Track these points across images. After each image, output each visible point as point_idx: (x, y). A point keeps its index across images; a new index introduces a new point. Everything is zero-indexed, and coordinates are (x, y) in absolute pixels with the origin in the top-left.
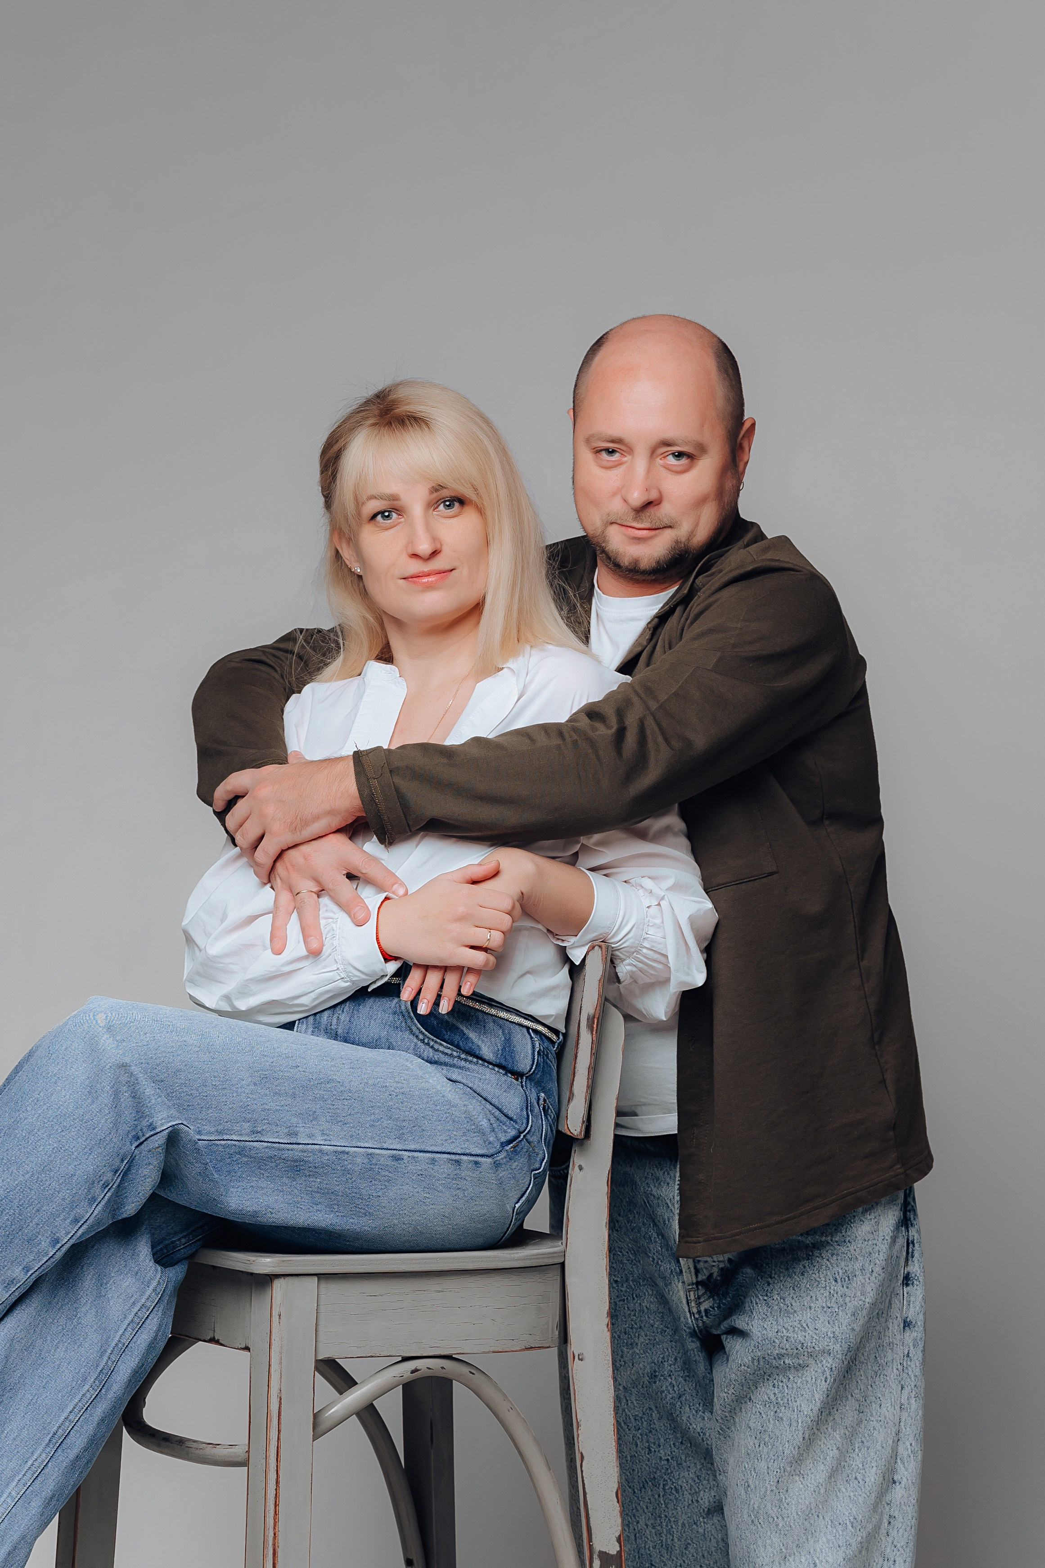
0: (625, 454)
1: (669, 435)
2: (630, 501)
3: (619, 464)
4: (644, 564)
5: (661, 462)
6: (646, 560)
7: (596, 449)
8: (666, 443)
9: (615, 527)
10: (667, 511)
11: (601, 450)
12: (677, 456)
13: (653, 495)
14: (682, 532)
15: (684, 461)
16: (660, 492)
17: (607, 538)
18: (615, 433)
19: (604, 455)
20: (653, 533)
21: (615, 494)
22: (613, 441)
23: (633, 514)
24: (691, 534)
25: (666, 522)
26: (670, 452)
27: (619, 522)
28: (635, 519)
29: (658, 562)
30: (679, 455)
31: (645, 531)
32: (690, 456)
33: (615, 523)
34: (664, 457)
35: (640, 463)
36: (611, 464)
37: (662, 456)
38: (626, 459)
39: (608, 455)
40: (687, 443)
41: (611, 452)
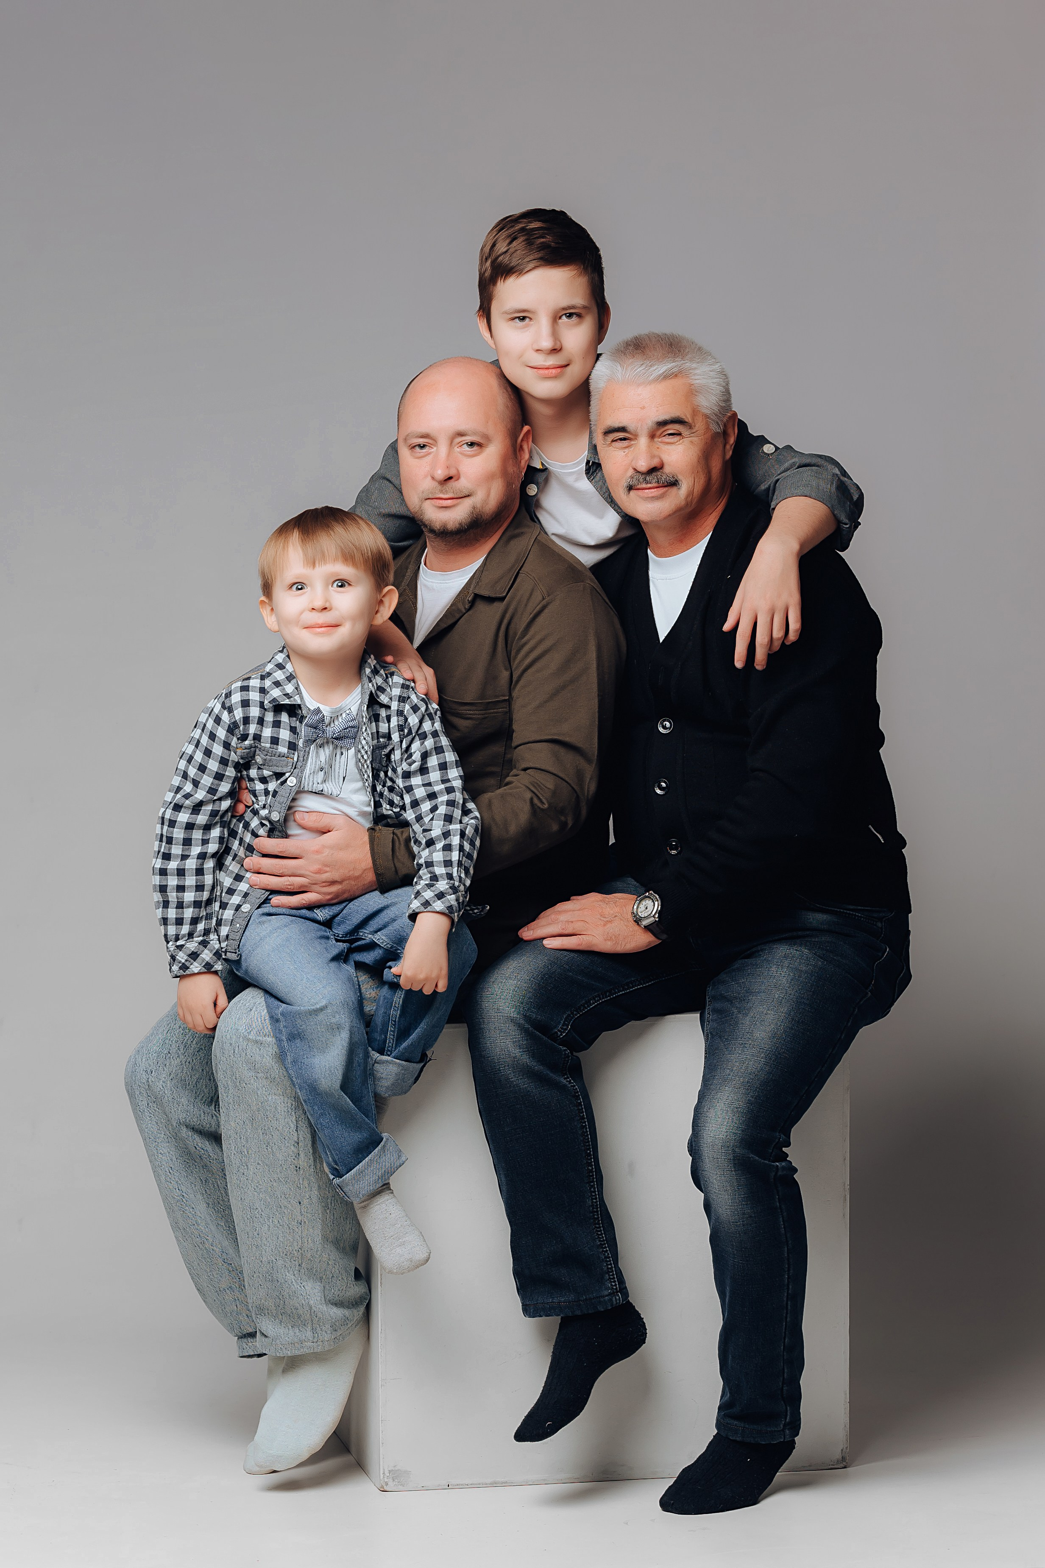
0: (432, 446)
5: (458, 450)
7: (411, 446)
13: (452, 472)
14: (478, 499)
17: (423, 511)
20: (455, 501)
23: (439, 487)
26: (464, 442)
27: (430, 496)
37: (458, 445)
39: (421, 449)
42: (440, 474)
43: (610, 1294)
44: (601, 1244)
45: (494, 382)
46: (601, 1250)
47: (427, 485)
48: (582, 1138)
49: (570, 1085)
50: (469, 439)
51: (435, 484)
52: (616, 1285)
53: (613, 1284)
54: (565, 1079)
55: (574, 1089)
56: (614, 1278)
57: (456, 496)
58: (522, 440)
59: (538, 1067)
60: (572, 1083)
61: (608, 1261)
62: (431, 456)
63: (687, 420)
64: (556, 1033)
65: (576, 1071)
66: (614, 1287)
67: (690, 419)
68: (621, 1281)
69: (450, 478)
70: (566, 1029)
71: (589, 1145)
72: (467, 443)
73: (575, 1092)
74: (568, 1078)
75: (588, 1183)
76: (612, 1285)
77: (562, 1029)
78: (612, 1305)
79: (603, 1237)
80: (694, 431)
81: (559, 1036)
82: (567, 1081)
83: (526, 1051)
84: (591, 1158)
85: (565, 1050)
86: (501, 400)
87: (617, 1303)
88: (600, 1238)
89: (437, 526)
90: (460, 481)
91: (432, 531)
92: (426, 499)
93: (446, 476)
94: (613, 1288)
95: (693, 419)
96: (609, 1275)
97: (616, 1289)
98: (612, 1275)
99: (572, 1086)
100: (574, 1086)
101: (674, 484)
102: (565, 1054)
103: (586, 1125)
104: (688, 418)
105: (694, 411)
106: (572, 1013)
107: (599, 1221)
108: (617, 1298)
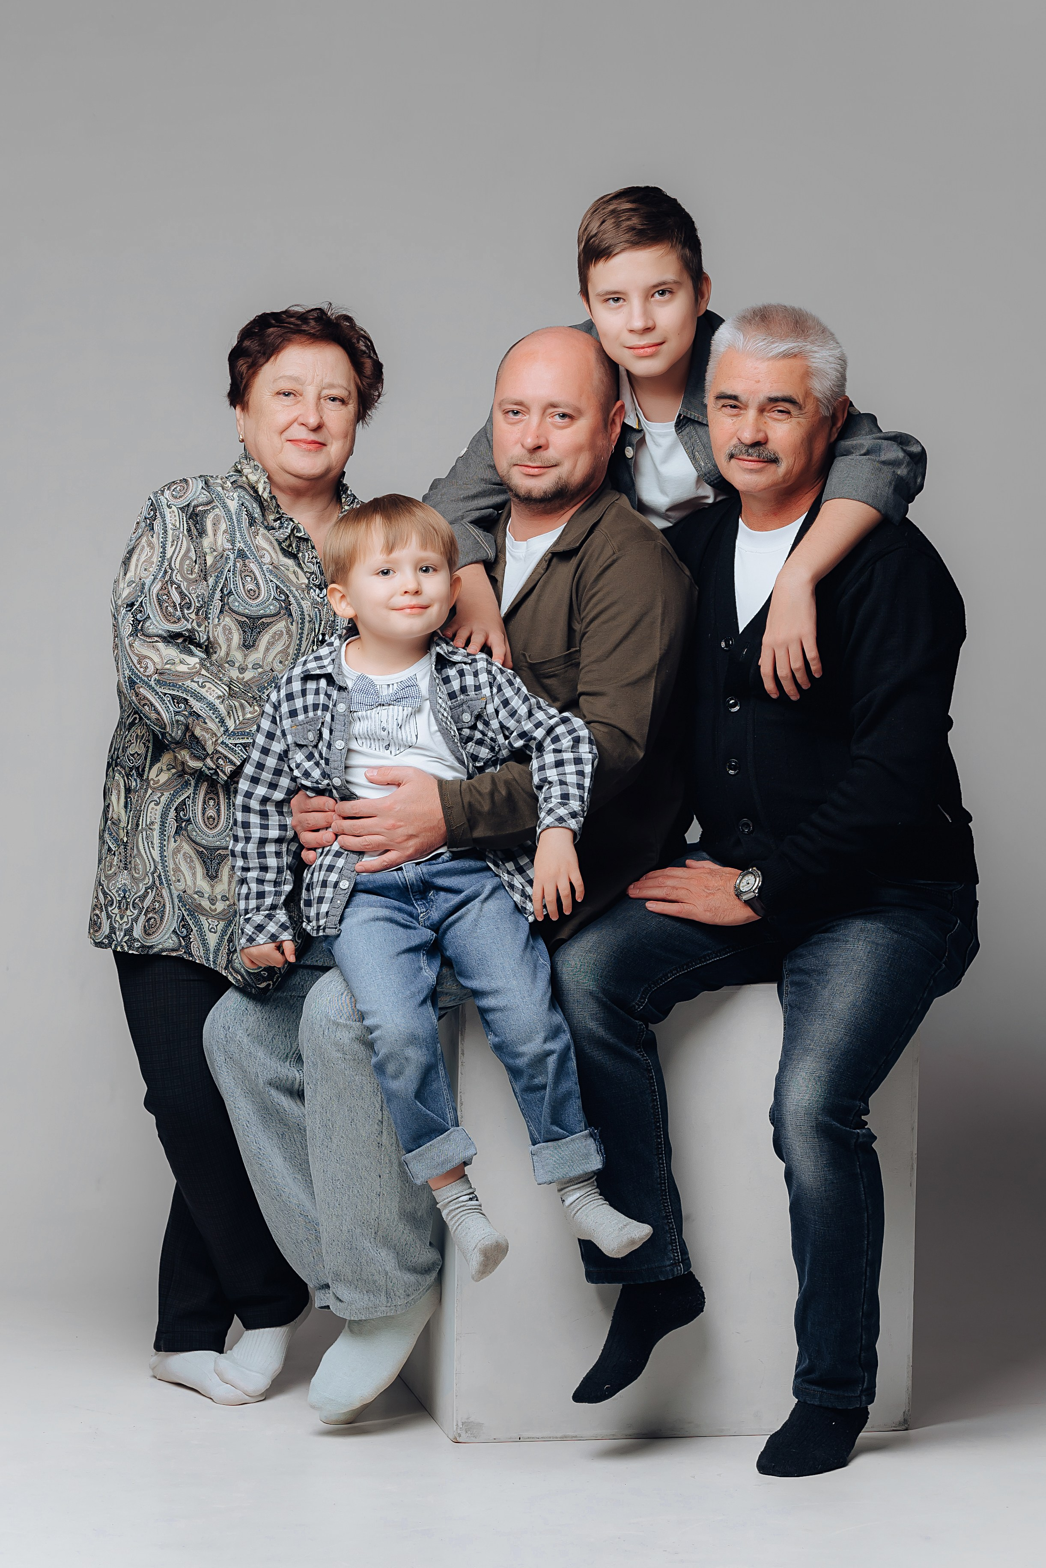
1: (555, 399)
2: (525, 444)
3: (521, 421)
4: (536, 493)
5: (550, 420)
6: (536, 490)
8: (553, 406)
9: (516, 468)
10: (550, 454)
11: (510, 411)
12: (561, 416)
13: (542, 442)
15: (567, 420)
16: (547, 441)
17: (511, 476)
18: (518, 397)
19: (511, 415)
21: (516, 443)
22: (516, 404)
23: (528, 455)
24: (572, 472)
25: (553, 462)
26: (556, 413)
27: (519, 463)
28: (530, 460)
29: (545, 492)
30: (564, 416)
31: (536, 470)
32: (571, 417)
33: (517, 465)
34: (552, 417)
35: (534, 418)
36: (514, 421)
38: (525, 418)
40: (567, 406)
41: (516, 413)
42: (530, 442)
43: (672, 1264)
44: (666, 1215)
45: (592, 356)
46: (666, 1221)
47: (517, 452)
48: (652, 1111)
49: (642, 1059)
50: (561, 410)
51: (524, 452)
52: (678, 1256)
53: (676, 1255)
54: (638, 1052)
55: (646, 1063)
56: (677, 1249)
57: (543, 465)
58: (615, 414)
59: (612, 1040)
60: (645, 1057)
61: (672, 1233)
62: (523, 424)
63: (798, 401)
64: (634, 1006)
65: (650, 1045)
66: (677, 1258)
67: (801, 401)
68: (684, 1252)
69: (539, 447)
70: (643, 1002)
71: (659, 1118)
72: (559, 414)
73: (648, 1066)
74: (642, 1051)
75: (656, 1154)
76: (674, 1255)
77: (640, 1003)
78: (673, 1275)
79: (669, 1209)
80: (803, 412)
81: (637, 1010)
82: (640, 1055)
83: (602, 1024)
84: (661, 1131)
85: (641, 1025)
86: (597, 374)
87: (678, 1273)
88: (666, 1209)
89: (522, 492)
90: (548, 450)
91: (517, 496)
92: (515, 465)
93: (535, 445)
94: (675, 1259)
95: (804, 401)
96: (672, 1246)
97: (679, 1259)
98: (675, 1246)
99: (644, 1060)
100: (647, 1060)
101: (774, 461)
102: (641, 1028)
103: (657, 1098)
104: (800, 400)
105: (806, 393)
106: (650, 986)
107: (666, 1192)
108: (679, 1268)
